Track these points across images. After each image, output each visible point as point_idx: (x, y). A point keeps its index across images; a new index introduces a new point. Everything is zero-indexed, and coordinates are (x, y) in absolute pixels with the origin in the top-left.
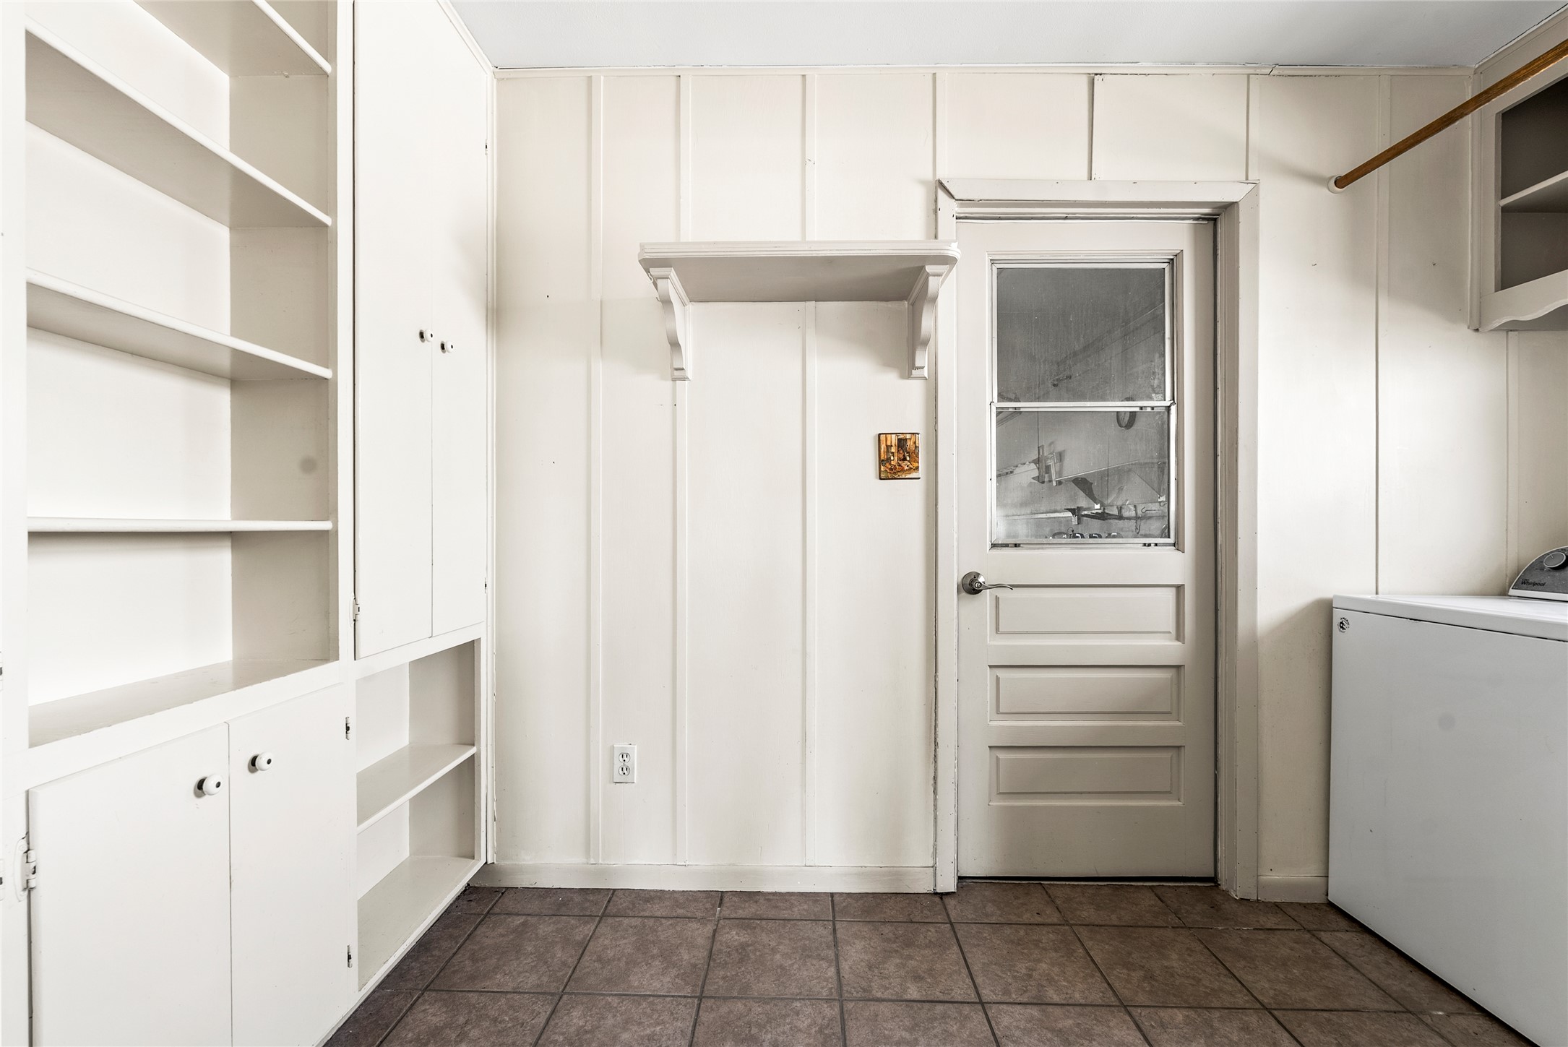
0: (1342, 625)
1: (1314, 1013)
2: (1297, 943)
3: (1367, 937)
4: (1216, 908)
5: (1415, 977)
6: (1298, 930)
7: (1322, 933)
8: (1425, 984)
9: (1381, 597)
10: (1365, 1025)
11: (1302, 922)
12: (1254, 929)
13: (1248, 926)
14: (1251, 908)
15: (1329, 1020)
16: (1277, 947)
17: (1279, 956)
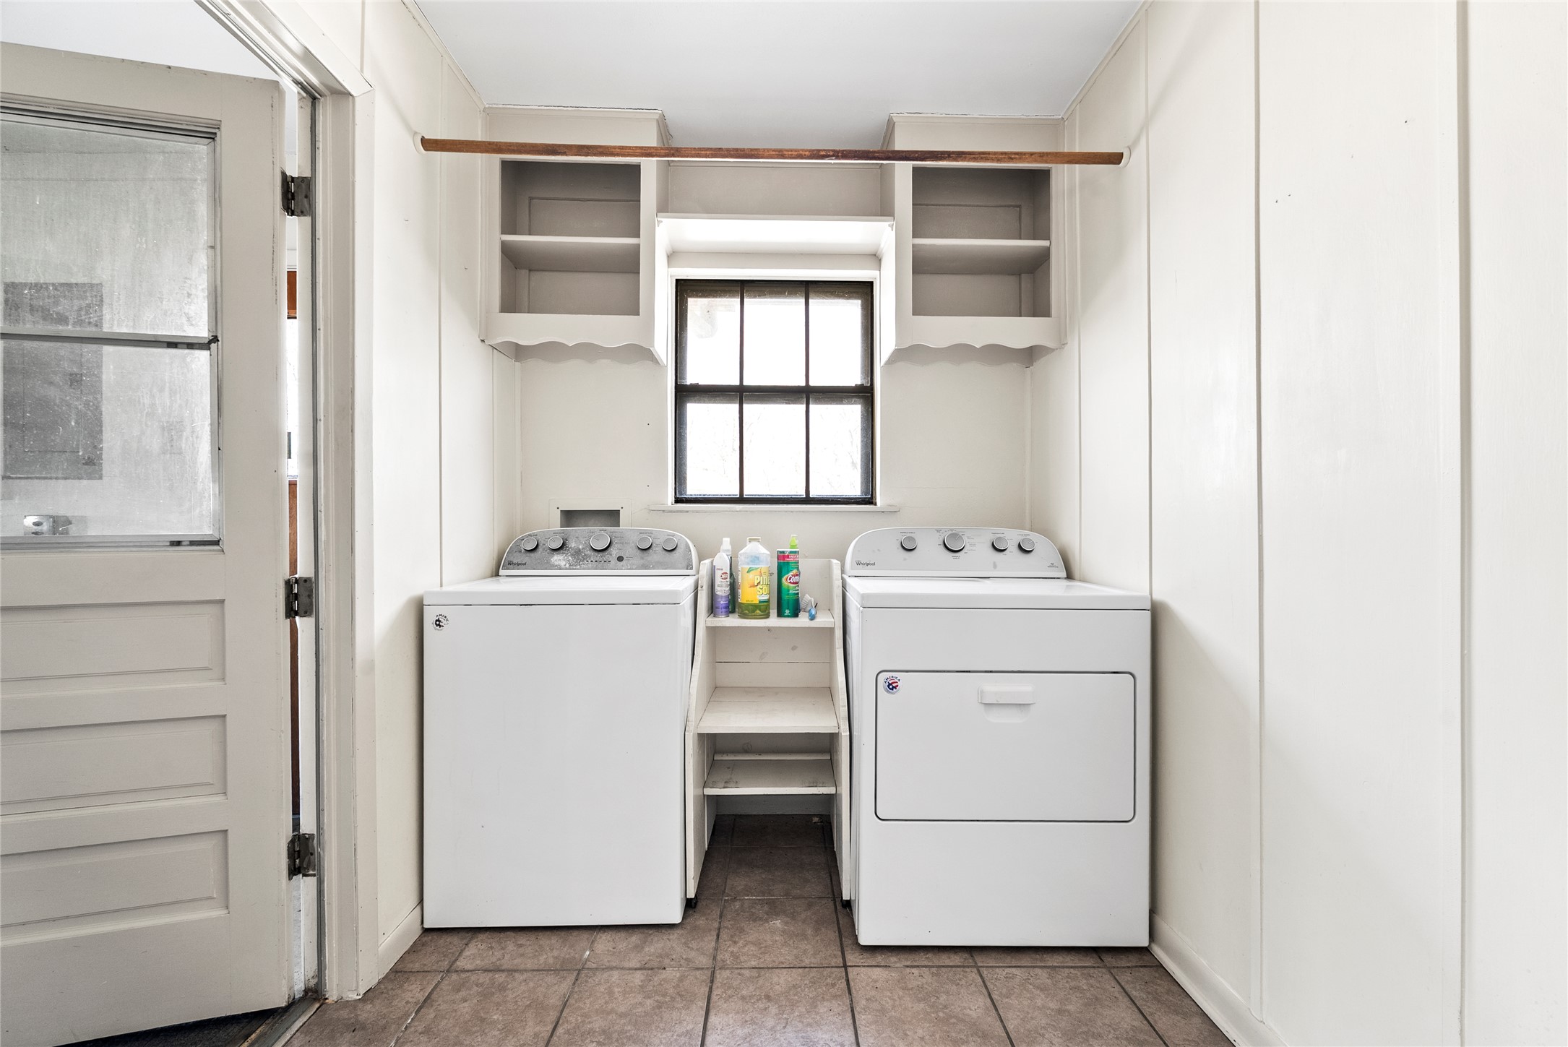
0: (438, 623)
1: (555, 1038)
2: (459, 991)
3: (482, 936)
4: (357, 1027)
5: (545, 940)
6: (442, 978)
7: (458, 963)
8: (554, 940)
9: (445, 589)
10: (582, 1009)
11: (434, 968)
12: (417, 1013)
13: (409, 1016)
14: (384, 995)
15: (568, 1032)
16: (456, 1011)
17: (468, 1017)
